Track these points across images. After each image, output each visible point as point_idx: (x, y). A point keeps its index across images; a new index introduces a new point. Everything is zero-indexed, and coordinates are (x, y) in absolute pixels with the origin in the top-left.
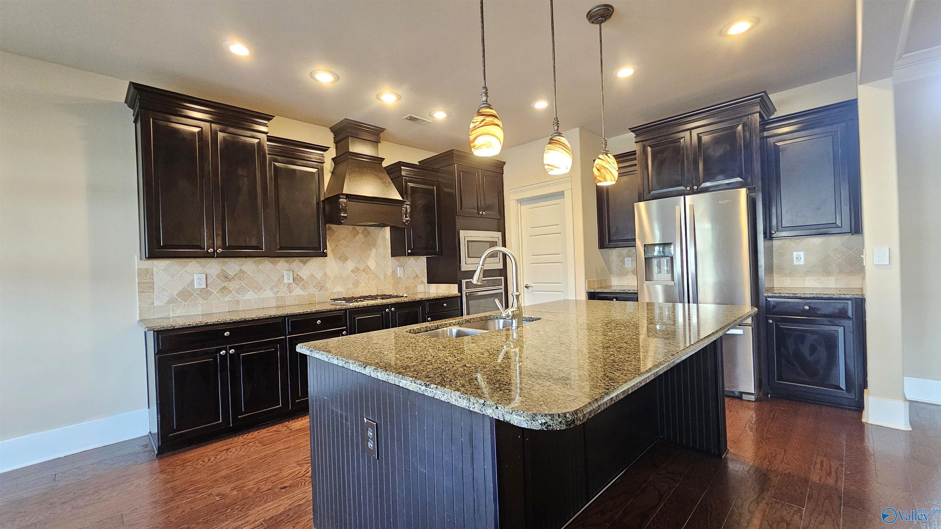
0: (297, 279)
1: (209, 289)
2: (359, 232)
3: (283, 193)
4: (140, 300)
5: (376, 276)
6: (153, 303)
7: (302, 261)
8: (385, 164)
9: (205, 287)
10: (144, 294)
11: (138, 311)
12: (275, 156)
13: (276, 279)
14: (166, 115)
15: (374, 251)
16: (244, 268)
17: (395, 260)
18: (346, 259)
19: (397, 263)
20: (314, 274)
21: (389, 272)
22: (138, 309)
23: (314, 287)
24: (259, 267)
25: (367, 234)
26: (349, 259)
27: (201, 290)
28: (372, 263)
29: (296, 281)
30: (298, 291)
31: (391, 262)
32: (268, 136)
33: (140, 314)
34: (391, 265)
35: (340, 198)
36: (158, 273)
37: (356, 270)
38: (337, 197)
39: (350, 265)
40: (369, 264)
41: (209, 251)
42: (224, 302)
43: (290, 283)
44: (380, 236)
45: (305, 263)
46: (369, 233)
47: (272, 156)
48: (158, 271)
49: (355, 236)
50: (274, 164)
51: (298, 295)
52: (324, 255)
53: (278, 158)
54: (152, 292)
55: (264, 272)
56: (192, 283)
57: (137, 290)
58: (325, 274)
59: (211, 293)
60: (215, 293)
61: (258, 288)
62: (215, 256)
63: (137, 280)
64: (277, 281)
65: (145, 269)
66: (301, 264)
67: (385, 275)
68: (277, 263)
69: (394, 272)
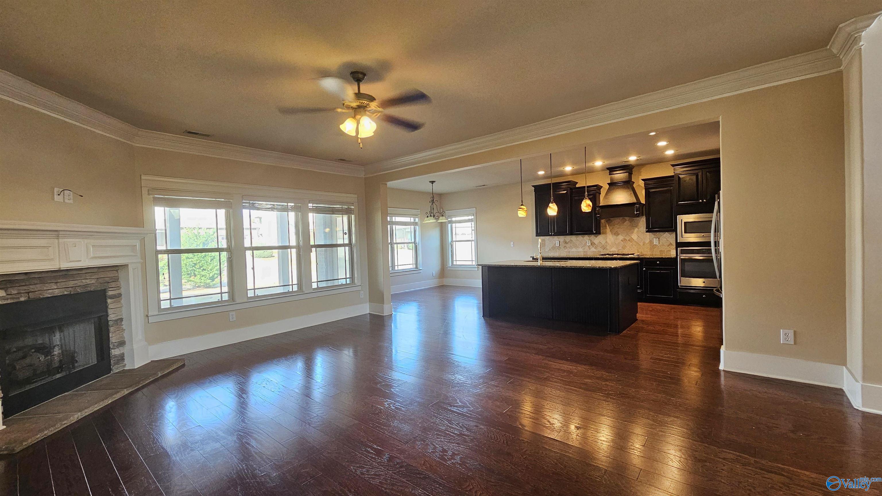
0: (592, 244)
2: (626, 221)
5: (637, 243)
9: (559, 246)
13: (584, 243)
15: (636, 230)
16: (572, 239)
17: (652, 234)
19: (653, 236)
21: (648, 242)
23: (601, 248)
24: (577, 238)
25: (632, 221)
26: (620, 235)
30: (593, 249)
32: (570, 188)
34: (648, 237)
37: (624, 240)
40: (632, 237)
42: (565, 251)
43: (589, 246)
44: (639, 222)
48: (546, 240)
50: (574, 198)
51: (593, 251)
53: (577, 195)
54: (545, 247)
55: (579, 240)
56: (555, 244)
58: (606, 242)
59: (561, 248)
65: (537, 240)
66: (595, 237)
67: (645, 243)
68: (584, 237)
69: (651, 242)
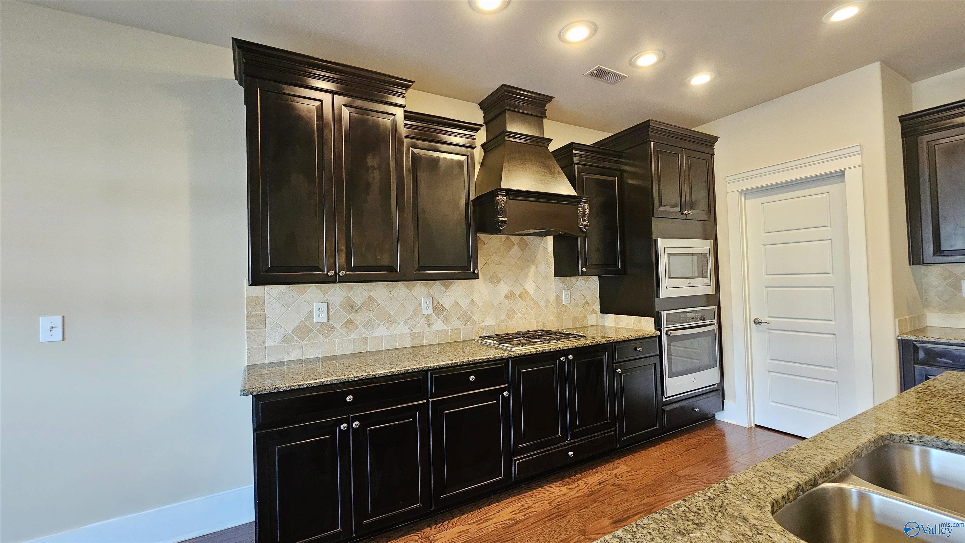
0: (438, 308)
1: (331, 323)
2: (514, 244)
3: (423, 190)
4: (248, 338)
5: (535, 303)
6: (264, 343)
7: (443, 285)
8: (552, 147)
9: (327, 321)
10: (254, 331)
11: (246, 354)
12: (413, 141)
13: (412, 309)
14: (277, 84)
15: (533, 269)
16: (374, 294)
17: (559, 281)
18: (498, 281)
19: (561, 285)
20: (459, 301)
21: (552, 298)
22: (246, 351)
23: (459, 319)
24: (392, 293)
25: (524, 247)
26: (502, 281)
27: (321, 325)
28: (530, 286)
29: (436, 311)
30: (438, 325)
31: (554, 283)
32: (405, 111)
33: (248, 357)
34: (554, 288)
35: (498, 195)
36: (270, 302)
37: (510, 296)
38: (494, 194)
39: (504, 288)
40: (526, 287)
41: (329, 274)
42: (348, 340)
43: (428, 315)
44: (541, 248)
45: (447, 287)
46: (526, 244)
47: (410, 140)
48: (271, 300)
49: (510, 248)
50: (412, 150)
51: (439, 331)
52: (474, 276)
53: (418, 142)
54: (263, 329)
55: (398, 299)
56: (311, 315)
57: (246, 325)
58: (472, 302)
59: (334, 328)
60: (338, 329)
61: (390, 321)
62: (337, 281)
63: (246, 313)
64: (413, 312)
65: (255, 297)
66: (443, 289)
67: (547, 301)
68: (414, 287)
69: (558, 298)
